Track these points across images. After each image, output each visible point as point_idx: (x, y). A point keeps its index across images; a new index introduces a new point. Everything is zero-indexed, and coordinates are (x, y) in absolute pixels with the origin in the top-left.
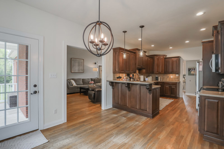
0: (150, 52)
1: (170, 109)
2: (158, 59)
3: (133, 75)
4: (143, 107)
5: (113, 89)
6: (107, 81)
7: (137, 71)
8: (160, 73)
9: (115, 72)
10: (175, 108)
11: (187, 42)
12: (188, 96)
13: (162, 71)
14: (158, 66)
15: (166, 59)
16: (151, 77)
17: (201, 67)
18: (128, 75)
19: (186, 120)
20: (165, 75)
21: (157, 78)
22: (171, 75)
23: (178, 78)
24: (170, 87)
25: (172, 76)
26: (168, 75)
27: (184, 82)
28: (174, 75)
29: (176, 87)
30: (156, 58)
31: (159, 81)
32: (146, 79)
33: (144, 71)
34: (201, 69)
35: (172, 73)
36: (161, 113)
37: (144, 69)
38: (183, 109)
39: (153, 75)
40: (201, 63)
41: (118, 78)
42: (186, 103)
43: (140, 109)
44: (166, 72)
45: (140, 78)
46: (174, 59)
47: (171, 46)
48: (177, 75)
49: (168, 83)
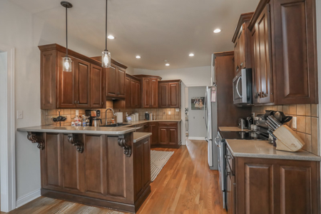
0: (135, 69)
1: (170, 173)
2: (148, 83)
3: (98, 112)
4: (113, 189)
5: (42, 148)
6: (18, 130)
7: (108, 104)
8: (151, 107)
9: (45, 107)
10: (178, 170)
11: (191, 55)
12: (193, 141)
13: (155, 104)
14: (148, 95)
15: (160, 83)
16: (137, 114)
17: (214, 95)
18: (87, 112)
19: (201, 199)
20: (160, 110)
21: (147, 117)
22: (168, 109)
23: (179, 114)
24: (168, 130)
25: (170, 112)
26: (165, 110)
27: (187, 120)
28: (173, 109)
29: (177, 129)
30: (144, 81)
31: (151, 120)
32: (129, 118)
33: (123, 103)
34: (214, 99)
35: (170, 106)
36: (154, 190)
37: (123, 99)
38: (190, 169)
39: (140, 110)
40: (214, 89)
41: (55, 120)
42: (193, 156)
43: (108, 193)
44: (162, 105)
45: (115, 118)
46: (173, 84)
47: (168, 62)
48: (177, 110)
49: (164, 124)
